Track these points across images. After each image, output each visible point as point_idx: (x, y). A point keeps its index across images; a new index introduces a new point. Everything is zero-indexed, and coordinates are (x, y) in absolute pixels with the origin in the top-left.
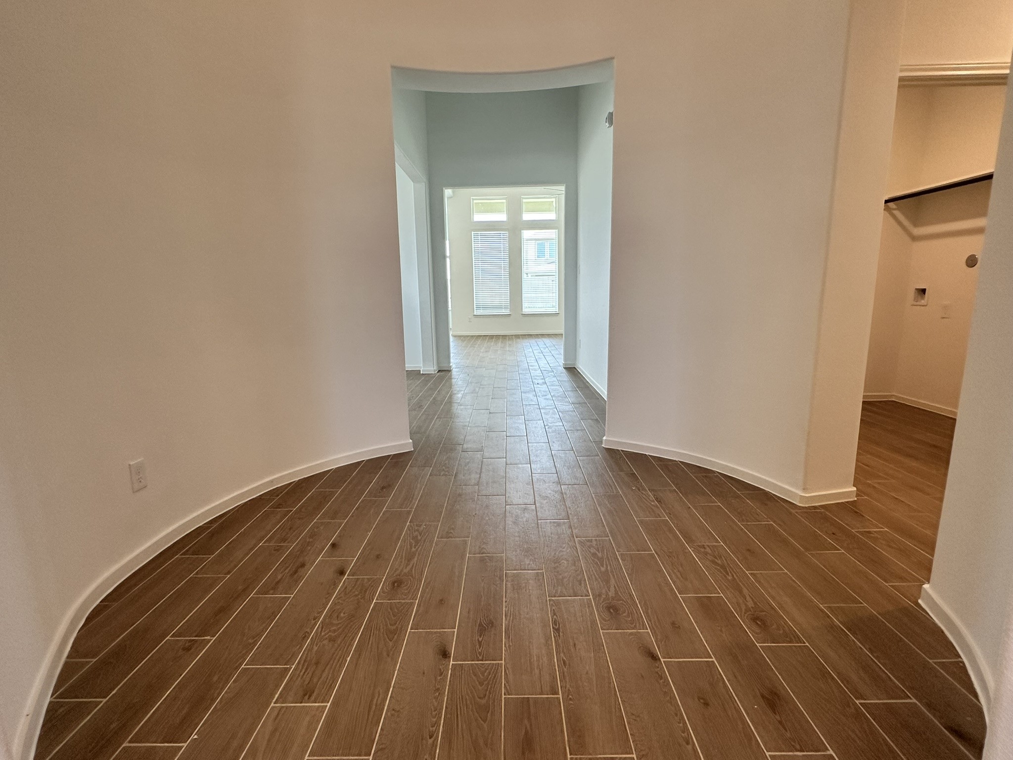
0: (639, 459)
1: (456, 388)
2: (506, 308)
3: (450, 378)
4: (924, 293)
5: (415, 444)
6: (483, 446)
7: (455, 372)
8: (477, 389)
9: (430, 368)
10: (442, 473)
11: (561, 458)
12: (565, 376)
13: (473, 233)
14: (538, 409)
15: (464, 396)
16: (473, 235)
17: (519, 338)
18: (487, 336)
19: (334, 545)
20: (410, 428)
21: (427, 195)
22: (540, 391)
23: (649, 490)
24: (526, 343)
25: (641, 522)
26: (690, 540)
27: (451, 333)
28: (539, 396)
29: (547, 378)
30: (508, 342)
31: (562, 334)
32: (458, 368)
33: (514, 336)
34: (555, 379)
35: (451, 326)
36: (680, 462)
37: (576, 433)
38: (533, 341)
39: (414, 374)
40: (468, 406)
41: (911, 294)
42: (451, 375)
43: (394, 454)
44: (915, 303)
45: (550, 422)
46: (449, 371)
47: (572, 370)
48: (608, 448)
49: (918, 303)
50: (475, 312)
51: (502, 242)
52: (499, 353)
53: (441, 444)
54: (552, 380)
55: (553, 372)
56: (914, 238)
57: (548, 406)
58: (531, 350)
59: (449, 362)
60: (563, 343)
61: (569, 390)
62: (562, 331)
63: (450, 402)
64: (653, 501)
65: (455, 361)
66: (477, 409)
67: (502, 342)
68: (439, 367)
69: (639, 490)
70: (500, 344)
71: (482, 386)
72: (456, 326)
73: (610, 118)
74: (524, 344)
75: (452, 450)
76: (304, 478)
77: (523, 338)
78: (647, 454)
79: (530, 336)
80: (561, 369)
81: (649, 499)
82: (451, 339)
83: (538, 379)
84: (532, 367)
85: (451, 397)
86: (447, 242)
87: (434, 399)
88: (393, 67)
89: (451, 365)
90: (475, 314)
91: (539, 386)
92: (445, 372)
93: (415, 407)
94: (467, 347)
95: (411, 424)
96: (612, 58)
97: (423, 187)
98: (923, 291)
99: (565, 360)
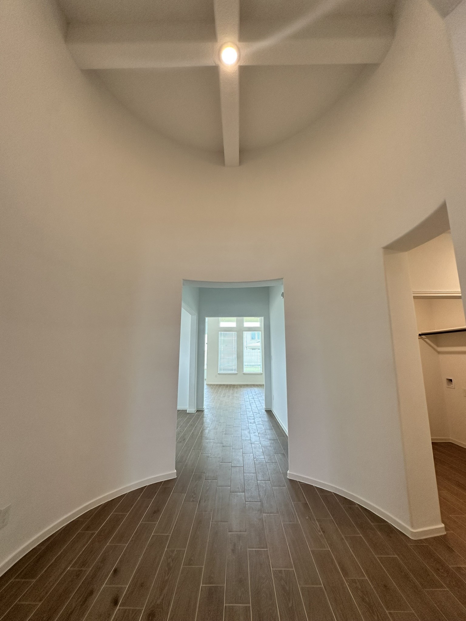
0: (309, 489)
1: (206, 425)
2: (235, 370)
3: (203, 417)
4: (452, 381)
5: (178, 474)
6: (217, 475)
7: (206, 412)
8: (217, 426)
9: (192, 410)
10: (192, 499)
11: (263, 488)
12: (265, 417)
13: (219, 332)
14: (250, 444)
15: (209, 431)
16: (219, 333)
17: (241, 387)
18: (225, 385)
19: (115, 571)
20: (176, 458)
21: (197, 320)
22: (252, 429)
23: (317, 520)
24: (245, 391)
25: (313, 551)
26: (346, 574)
27: (205, 383)
28: (251, 433)
29: (256, 418)
30: (236, 390)
31: (264, 385)
32: (208, 409)
33: (239, 386)
34: (260, 419)
35: (205, 377)
36: (334, 493)
37: (272, 466)
38: (249, 389)
39: (183, 413)
40: (211, 440)
41: (445, 382)
42: (203, 414)
43: (165, 481)
44: (448, 387)
45: (257, 455)
46: (202, 411)
47: (269, 412)
48: (291, 479)
49: (450, 387)
50: (219, 372)
51: (233, 337)
52: (230, 397)
53: (193, 473)
54: (259, 420)
55: (259, 413)
56: (439, 353)
57: (256, 441)
58: (247, 396)
59: (203, 406)
60: (264, 392)
61: (268, 428)
62: (264, 383)
63: (201, 437)
64: (320, 531)
65: (207, 404)
66: (216, 442)
67: (232, 390)
68: (197, 408)
69: (310, 519)
70: (231, 391)
71: (220, 424)
72: (208, 378)
73: (283, 295)
74: (244, 392)
75: (200, 478)
76: (108, 501)
77: (243, 387)
78: (314, 485)
79: (247, 385)
80: (264, 411)
81: (316, 528)
82: (205, 387)
83: (251, 419)
84: (248, 410)
85: (202, 432)
86: (206, 336)
87: (193, 433)
88: (183, 280)
89: (204, 407)
90: (219, 373)
91: (251, 424)
92: (200, 411)
93: (181, 440)
94: (214, 393)
95: (176, 456)
96: (283, 278)
97: (195, 317)
98: (451, 380)
99: (266, 406)
